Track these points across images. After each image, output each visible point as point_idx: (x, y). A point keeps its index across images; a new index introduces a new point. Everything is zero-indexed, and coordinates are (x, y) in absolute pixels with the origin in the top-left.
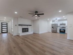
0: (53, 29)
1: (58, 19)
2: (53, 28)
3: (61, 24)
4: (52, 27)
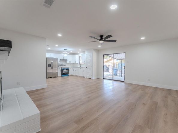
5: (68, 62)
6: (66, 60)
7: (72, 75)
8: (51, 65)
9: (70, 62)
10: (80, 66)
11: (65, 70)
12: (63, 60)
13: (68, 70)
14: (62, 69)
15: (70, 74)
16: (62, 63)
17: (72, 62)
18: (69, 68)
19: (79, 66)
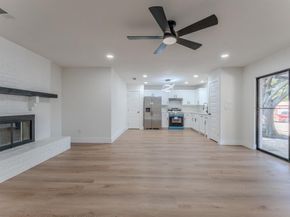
0: (149, 118)
1: (175, 79)
2: (149, 114)
3: (170, 100)
4: (148, 110)
5: (184, 103)
6: (180, 100)
7: (192, 129)
9: (189, 103)
11: (176, 118)
13: (182, 118)
15: (186, 126)
18: (185, 114)
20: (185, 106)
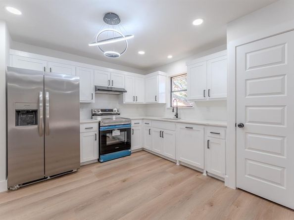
5: (127, 98)
6: (120, 92)
7: (143, 150)
8: (35, 112)
9: (135, 98)
10: (177, 116)
11: (116, 133)
12: (108, 90)
13: (127, 131)
14: (102, 129)
15: (135, 146)
16: (105, 103)
17: (141, 100)
18: (133, 123)
19: (172, 116)
20: (129, 105)
